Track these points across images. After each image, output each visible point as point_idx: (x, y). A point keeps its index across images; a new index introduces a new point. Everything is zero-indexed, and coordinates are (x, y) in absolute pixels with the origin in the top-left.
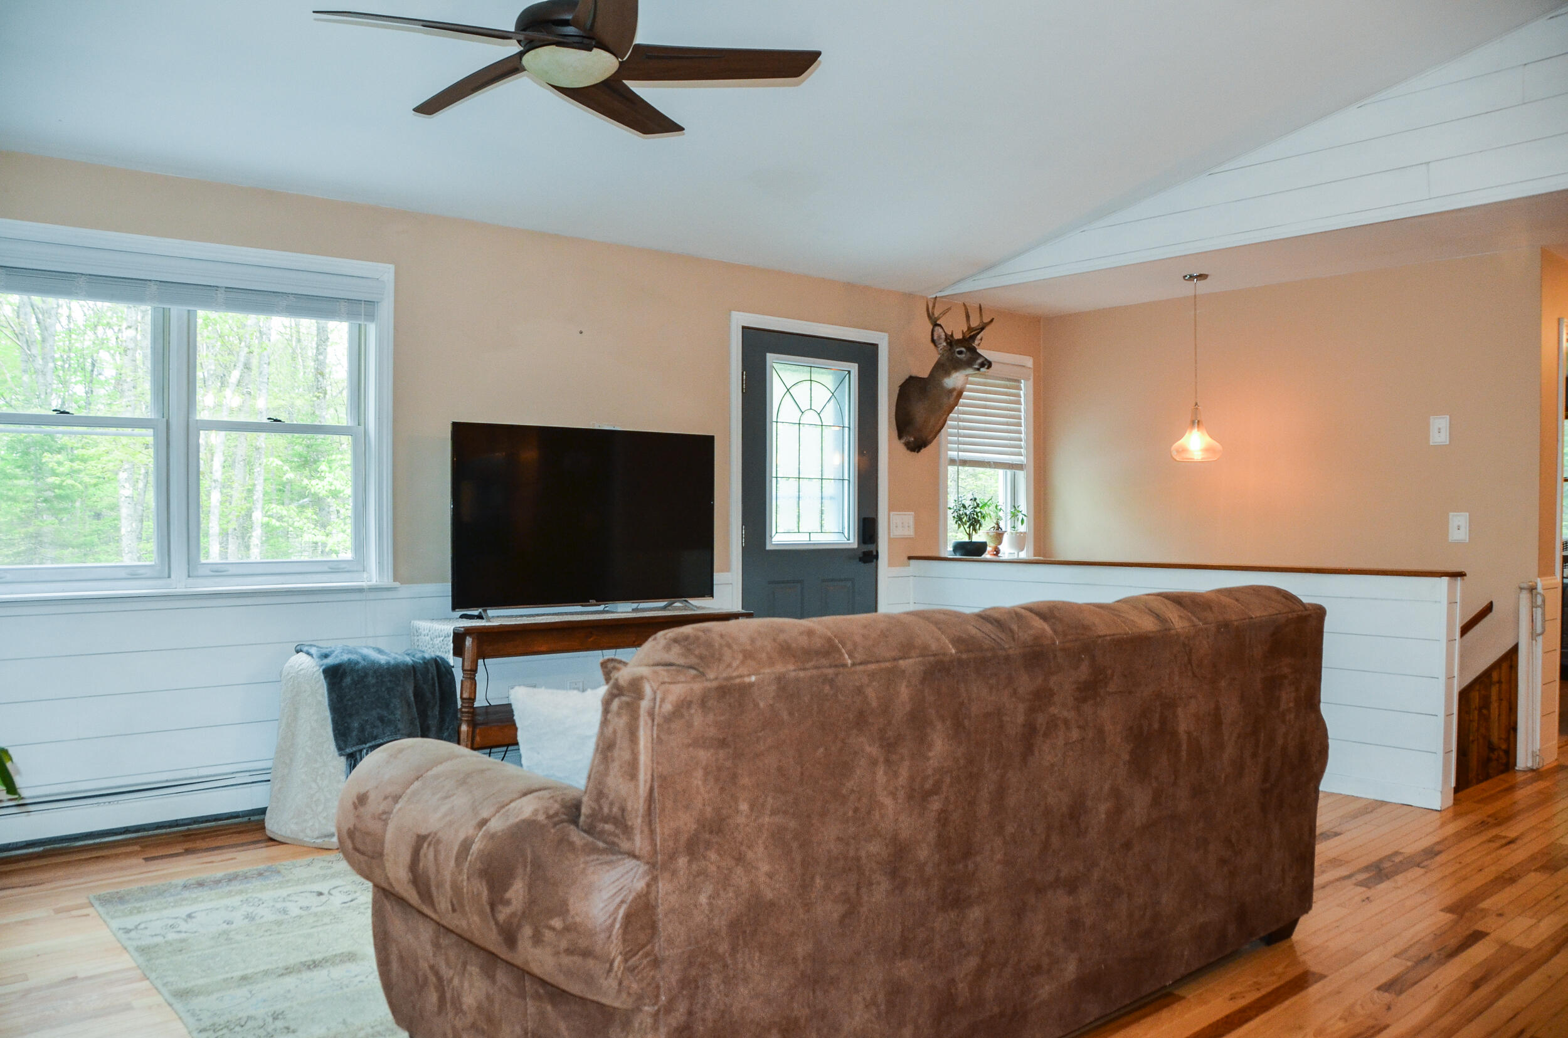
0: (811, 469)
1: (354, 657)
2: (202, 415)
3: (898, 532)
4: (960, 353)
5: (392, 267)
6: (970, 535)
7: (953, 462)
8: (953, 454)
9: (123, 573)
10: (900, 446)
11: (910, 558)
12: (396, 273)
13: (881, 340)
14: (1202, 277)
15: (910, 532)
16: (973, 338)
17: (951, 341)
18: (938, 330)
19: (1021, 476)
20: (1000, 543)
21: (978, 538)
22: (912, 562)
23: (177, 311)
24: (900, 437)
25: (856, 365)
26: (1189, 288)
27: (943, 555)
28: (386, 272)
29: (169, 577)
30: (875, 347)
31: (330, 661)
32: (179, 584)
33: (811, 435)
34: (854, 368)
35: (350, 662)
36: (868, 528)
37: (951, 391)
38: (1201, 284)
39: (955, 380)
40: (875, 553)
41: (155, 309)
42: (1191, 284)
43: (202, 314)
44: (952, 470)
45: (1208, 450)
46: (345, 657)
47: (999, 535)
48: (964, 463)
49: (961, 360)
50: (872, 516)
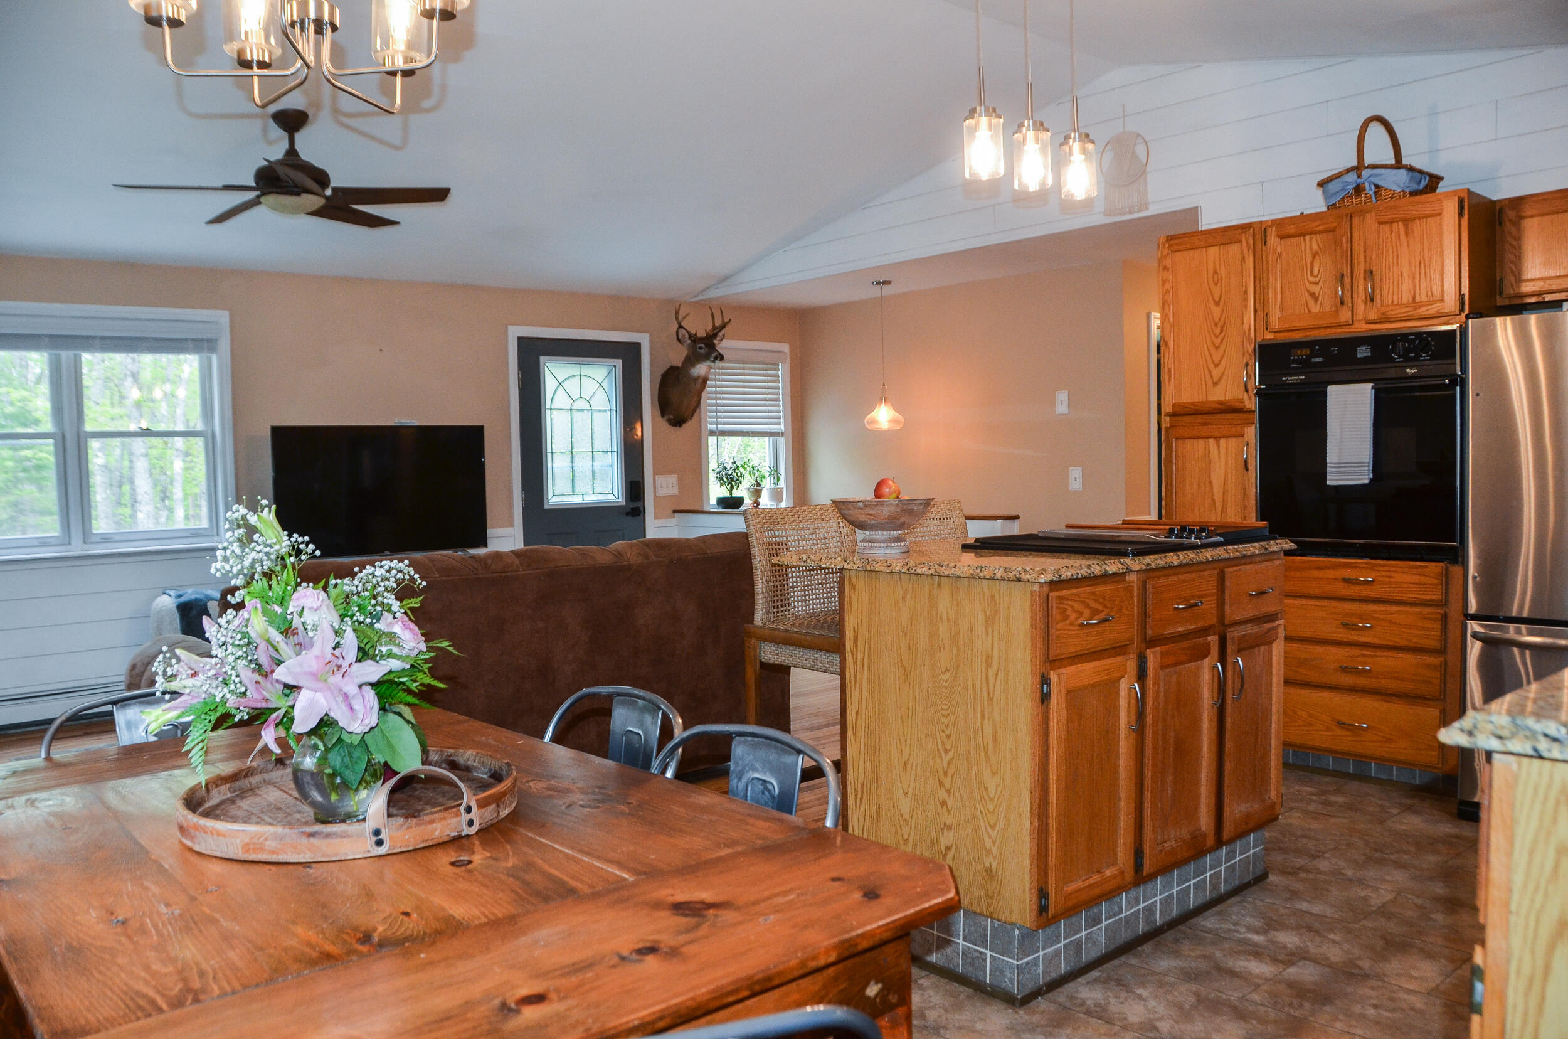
0: (583, 445)
1: (199, 596)
2: (89, 427)
3: (661, 492)
4: (701, 348)
5: (227, 313)
6: (730, 492)
7: (712, 433)
8: (713, 427)
9: (35, 543)
10: (663, 424)
11: (675, 512)
12: (231, 316)
13: (644, 339)
14: (885, 283)
15: (674, 491)
16: (715, 335)
17: (694, 338)
18: (682, 331)
19: (781, 441)
20: (759, 496)
21: (736, 493)
22: (677, 515)
23: (66, 355)
24: (663, 415)
25: (620, 361)
26: (876, 292)
27: (706, 508)
28: (223, 317)
29: (70, 544)
30: (639, 344)
31: (182, 599)
32: (77, 548)
33: (582, 419)
34: (619, 363)
35: (196, 600)
36: (634, 488)
37: (696, 379)
38: (886, 288)
39: (700, 369)
40: (642, 509)
41: (50, 354)
42: (878, 287)
43: (86, 357)
44: (712, 440)
45: (893, 421)
46: (193, 597)
47: (757, 492)
48: (724, 433)
49: (701, 354)
50: (637, 479)
